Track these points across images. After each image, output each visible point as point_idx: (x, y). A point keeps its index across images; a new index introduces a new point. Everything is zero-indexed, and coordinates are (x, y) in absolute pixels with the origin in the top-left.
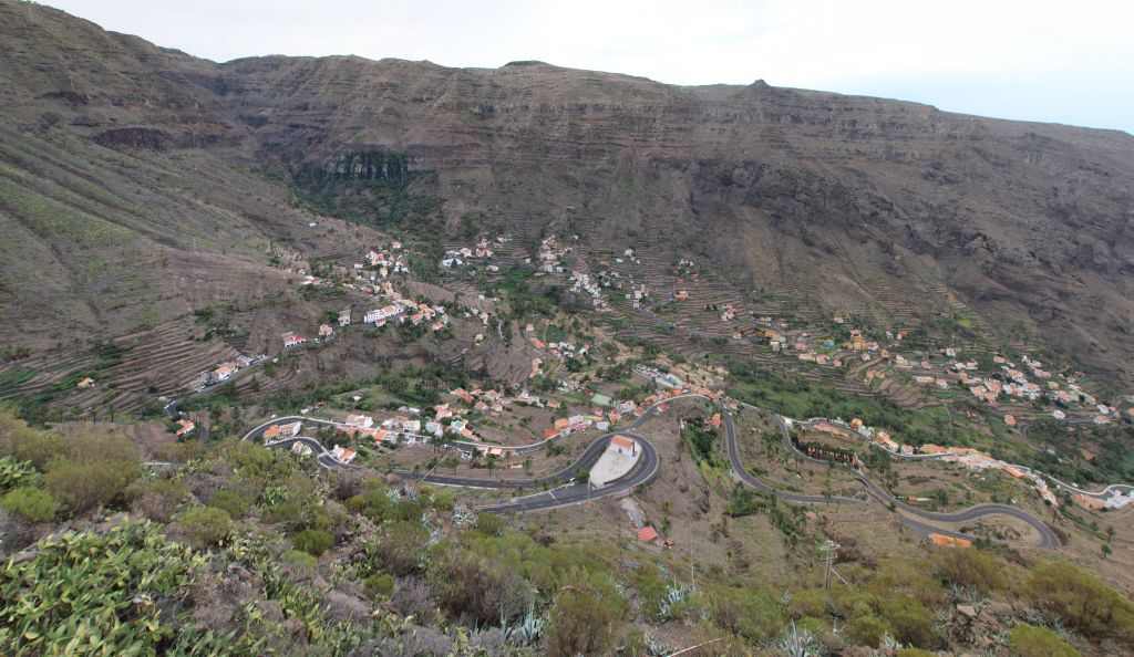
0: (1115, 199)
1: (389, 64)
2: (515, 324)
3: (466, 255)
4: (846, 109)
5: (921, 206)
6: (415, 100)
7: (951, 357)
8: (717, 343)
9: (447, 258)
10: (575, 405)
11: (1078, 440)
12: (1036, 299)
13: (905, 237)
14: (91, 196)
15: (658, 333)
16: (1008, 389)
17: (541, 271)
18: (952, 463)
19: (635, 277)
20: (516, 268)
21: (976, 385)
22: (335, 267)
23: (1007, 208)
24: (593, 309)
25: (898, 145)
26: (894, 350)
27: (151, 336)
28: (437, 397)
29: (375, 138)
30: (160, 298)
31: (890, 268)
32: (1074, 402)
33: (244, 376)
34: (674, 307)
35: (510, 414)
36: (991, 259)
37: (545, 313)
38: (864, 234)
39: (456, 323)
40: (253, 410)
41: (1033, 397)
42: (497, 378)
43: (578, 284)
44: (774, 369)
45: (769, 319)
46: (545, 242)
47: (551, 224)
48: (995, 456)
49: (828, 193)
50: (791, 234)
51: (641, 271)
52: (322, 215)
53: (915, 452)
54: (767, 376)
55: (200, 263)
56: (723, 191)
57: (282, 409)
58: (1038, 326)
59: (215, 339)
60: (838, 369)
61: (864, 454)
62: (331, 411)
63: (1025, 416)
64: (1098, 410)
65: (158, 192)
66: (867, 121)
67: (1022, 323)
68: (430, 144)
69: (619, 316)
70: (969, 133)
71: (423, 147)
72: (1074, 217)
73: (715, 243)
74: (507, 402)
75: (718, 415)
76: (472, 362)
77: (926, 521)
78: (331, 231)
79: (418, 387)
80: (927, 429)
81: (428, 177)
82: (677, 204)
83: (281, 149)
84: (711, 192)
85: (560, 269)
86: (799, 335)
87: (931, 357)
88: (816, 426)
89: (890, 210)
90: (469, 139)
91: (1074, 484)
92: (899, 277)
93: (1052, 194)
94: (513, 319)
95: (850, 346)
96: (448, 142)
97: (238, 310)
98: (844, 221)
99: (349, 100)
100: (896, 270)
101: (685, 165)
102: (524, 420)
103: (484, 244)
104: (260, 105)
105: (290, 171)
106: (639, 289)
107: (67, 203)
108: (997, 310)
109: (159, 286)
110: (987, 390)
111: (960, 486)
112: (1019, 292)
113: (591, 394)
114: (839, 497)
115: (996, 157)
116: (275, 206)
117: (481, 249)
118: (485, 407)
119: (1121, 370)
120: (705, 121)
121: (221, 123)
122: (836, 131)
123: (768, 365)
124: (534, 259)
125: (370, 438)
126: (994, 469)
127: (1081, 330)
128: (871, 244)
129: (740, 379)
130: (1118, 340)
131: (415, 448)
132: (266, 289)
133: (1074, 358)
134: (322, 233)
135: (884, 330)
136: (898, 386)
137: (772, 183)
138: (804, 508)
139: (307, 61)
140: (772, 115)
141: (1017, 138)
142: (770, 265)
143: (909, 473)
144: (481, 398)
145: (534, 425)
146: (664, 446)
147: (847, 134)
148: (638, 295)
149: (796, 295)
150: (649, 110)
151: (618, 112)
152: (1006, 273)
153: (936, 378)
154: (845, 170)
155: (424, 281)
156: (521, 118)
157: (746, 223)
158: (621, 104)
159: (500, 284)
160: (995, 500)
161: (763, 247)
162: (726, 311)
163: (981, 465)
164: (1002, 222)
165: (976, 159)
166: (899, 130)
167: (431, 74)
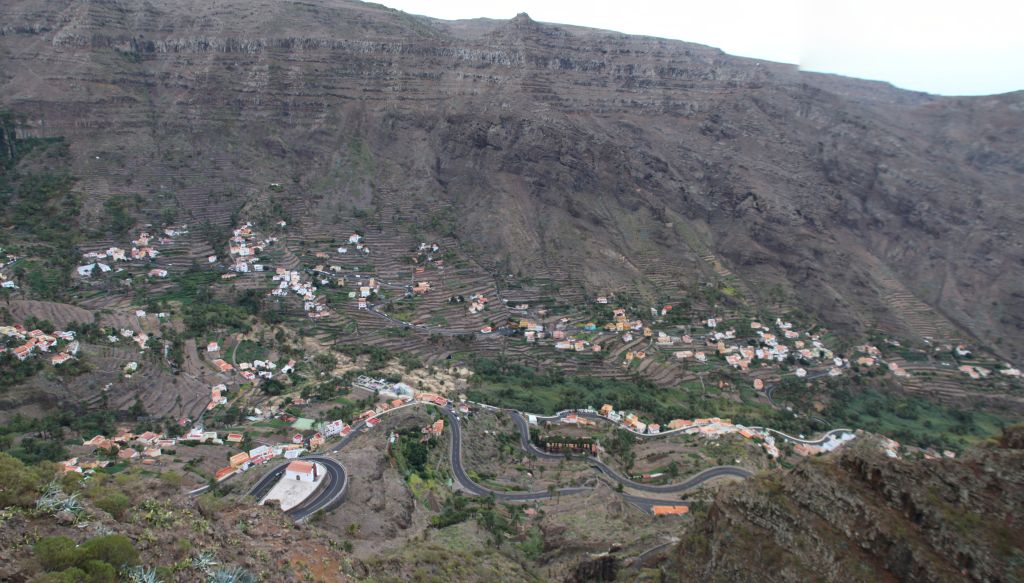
0: (869, 153)
2: (191, 344)
3: (116, 258)
4: (622, 52)
5: (696, 165)
6: (21, 31)
7: (712, 328)
8: (463, 340)
9: (84, 264)
10: (267, 435)
11: (814, 394)
12: (793, 259)
13: (679, 200)
15: (390, 336)
16: (760, 354)
17: (231, 272)
18: (694, 434)
19: (362, 270)
20: (195, 269)
21: (732, 354)
23: (779, 163)
24: (305, 314)
25: (677, 96)
26: (657, 328)
28: (60, 450)
31: (660, 238)
32: (815, 358)
34: (411, 304)
35: (172, 458)
36: (760, 220)
37: (237, 326)
38: (635, 200)
39: (92, 351)
41: (780, 359)
42: (159, 416)
43: (284, 285)
44: (526, 363)
45: (526, 306)
46: (237, 232)
47: (247, 208)
48: (735, 423)
49: (597, 153)
50: (555, 205)
51: (370, 262)
53: (661, 430)
54: (518, 371)
56: (477, 155)
58: (795, 287)
60: (596, 355)
61: (607, 441)
63: (771, 378)
64: (834, 363)
66: (644, 67)
67: (779, 285)
68: (51, 99)
69: (340, 320)
70: (749, 80)
71: (40, 103)
72: (834, 173)
73: (466, 220)
74: (171, 443)
75: (441, 422)
76: (120, 401)
80: (679, 405)
81: (52, 148)
82: (419, 174)
84: (462, 156)
85: (259, 267)
86: (558, 321)
87: (693, 330)
88: (562, 419)
89: (664, 171)
90: (116, 90)
91: (802, 436)
92: (669, 247)
93: (817, 150)
94: (189, 338)
95: (612, 328)
96: (81, 96)
98: (615, 186)
101: (430, 123)
102: (191, 463)
103: (144, 240)
106: (367, 285)
108: (760, 274)
110: (740, 358)
111: (695, 456)
112: (780, 254)
113: (293, 419)
115: (774, 108)
117: (140, 248)
118: (136, 454)
119: (857, 323)
120: (456, 66)
122: (611, 78)
123: (520, 360)
124: (221, 256)
126: (730, 434)
127: (829, 288)
128: (643, 211)
129: (485, 379)
130: (859, 294)
133: (821, 316)
135: (649, 306)
136: (657, 364)
137: (533, 144)
138: (525, 506)
140: (537, 59)
141: (794, 85)
142: (530, 242)
143: (650, 451)
144: (131, 443)
145: (206, 467)
147: (623, 82)
148: (365, 292)
149: (558, 276)
150: (383, 49)
151: (340, 51)
152: (773, 234)
153: (695, 351)
154: (619, 126)
155: (43, 298)
156: (196, 61)
157: (503, 194)
158: (342, 40)
159: (170, 294)
160: (720, 463)
161: (523, 222)
162: (475, 300)
163: (719, 432)
164: (773, 179)
165: (752, 110)
166: (679, 77)
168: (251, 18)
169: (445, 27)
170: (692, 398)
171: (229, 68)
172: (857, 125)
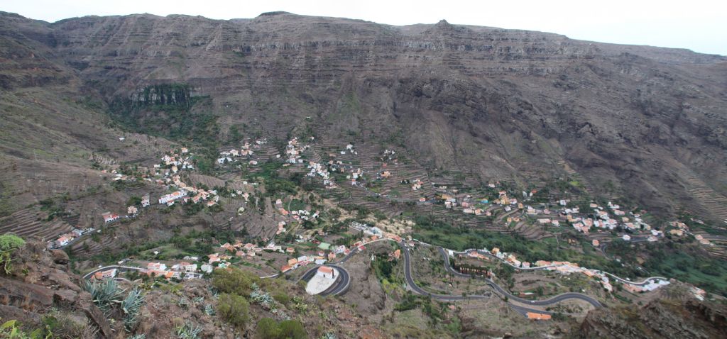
0: (675, 96)
1: (173, 18)
2: (268, 199)
3: (234, 154)
4: (503, 39)
5: (551, 106)
6: (193, 45)
7: (563, 206)
8: (409, 205)
9: (221, 158)
10: (306, 250)
11: (636, 252)
12: (620, 164)
13: (540, 127)
15: (369, 200)
16: (597, 224)
17: (287, 163)
18: (553, 271)
19: (353, 164)
20: (270, 161)
21: (577, 222)
22: (139, 167)
23: (606, 105)
24: (324, 187)
25: (538, 63)
26: (527, 204)
27: (10, 220)
28: (211, 249)
29: (164, 74)
30: (13, 194)
31: (528, 149)
32: (637, 229)
33: (78, 242)
34: (380, 183)
35: (260, 258)
36: (594, 140)
37: (290, 192)
38: (512, 126)
39: (224, 201)
40: (86, 263)
41: (611, 228)
42: (254, 235)
43: (313, 171)
44: (446, 220)
45: (446, 187)
46: (290, 142)
47: (295, 130)
48: (580, 266)
49: (488, 99)
50: (462, 129)
51: (358, 159)
52: (130, 132)
53: (531, 266)
54: (441, 224)
55: (39, 168)
56: (416, 100)
57: (105, 262)
58: (621, 182)
59: (56, 220)
60: (488, 218)
61: (497, 269)
62: (139, 262)
63: (605, 240)
64: (651, 233)
65: (7, 119)
66: (517, 48)
67: (610, 181)
68: (204, 77)
69: (342, 191)
70: (585, 54)
71: (200, 79)
72: (649, 109)
73: (410, 137)
74: (260, 250)
75: (399, 251)
76: (237, 226)
78: (136, 143)
79: (197, 244)
80: (543, 251)
81: (205, 101)
82: (384, 112)
83: (100, 85)
84: (408, 101)
85: (301, 161)
86: (465, 197)
87: (550, 206)
88: (469, 254)
89: (530, 109)
90: (233, 71)
91: (628, 279)
92: (534, 155)
93: (636, 94)
94: (267, 196)
95: (498, 202)
96: (217, 75)
97: (70, 200)
98: (499, 118)
99: (145, 47)
100: (532, 150)
101: (390, 83)
102: (269, 261)
103: (247, 146)
104: (82, 54)
105: (107, 102)
106: (357, 172)
108: (596, 173)
109: (12, 186)
110: (583, 225)
111: (554, 285)
112: (611, 161)
113: (318, 243)
115: (602, 70)
116: (94, 127)
117: (245, 150)
118: (244, 254)
119: (669, 206)
120: (405, 51)
121: (53, 68)
122: (496, 55)
123: (442, 218)
124: (283, 155)
125: (163, 277)
127: (647, 184)
128: (517, 133)
129: (422, 228)
130: (669, 187)
131: (193, 281)
132: (89, 184)
133: (641, 202)
134: (129, 145)
135: (521, 190)
136: (527, 226)
137: (449, 94)
138: (448, 304)
139: (113, 19)
140: (451, 45)
141: (616, 56)
142: (447, 151)
143: (524, 279)
144: (242, 248)
145: (277, 264)
146: (356, 271)
147: (503, 57)
148: (355, 176)
149: (464, 170)
150: (364, 43)
151: (341, 46)
152: (603, 148)
153: (552, 219)
154: (502, 84)
155: (204, 173)
156: (270, 55)
157: (432, 123)
158: (342, 41)
159: (258, 173)
160: (571, 290)
161: (444, 139)
162: (416, 183)
163: (570, 271)
164: (602, 114)
165: (588, 72)
166: (539, 53)
167: (203, 25)
168: (296, 32)
169: (397, 30)
170: (550, 248)
171: (285, 58)
172: (665, 77)
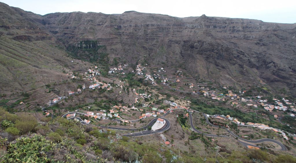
1: (90, 14)
2: (130, 89)
3: (115, 70)
4: (231, 23)
5: (253, 53)
6: (98, 25)
7: (259, 99)
8: (188, 94)
9: (110, 71)
10: (147, 110)
12: (289, 81)
13: (248, 63)
14: (15, 55)
15: (171, 91)
16: (276, 108)
17: (137, 74)
18: (256, 127)
19: (164, 76)
20: (130, 73)
21: (266, 106)
22: (80, 73)
23: (283, 53)
24: (152, 85)
25: (248, 34)
26: (241, 97)
27: (36, 91)
28: (110, 107)
29: (88, 36)
30: (36, 82)
31: (242, 73)
33: (60, 102)
34: (176, 84)
35: (130, 112)
36: (275, 69)
37: (138, 86)
38: (234, 62)
39: (114, 88)
40: (63, 110)
41: (284, 110)
42: (126, 103)
43: (147, 78)
44: (204, 101)
45: (204, 87)
46: (138, 66)
47: (139, 61)
48: (270, 126)
49: (224, 50)
50: (212, 63)
51: (166, 74)
52: (75, 59)
53: (245, 124)
54: (202, 103)
55: (45, 72)
56: (191, 50)
57: (70, 110)
58: (290, 89)
59: (52, 92)
60: (224, 102)
61: (230, 124)
62: (83, 111)
63: (281, 115)
65: (32, 53)
66: (238, 27)
67: (284, 88)
68: (103, 38)
69: (159, 87)
70: (273, 29)
71: (102, 39)
73: (189, 65)
74: (129, 109)
75: (188, 114)
76: (119, 99)
77: (246, 142)
78: (78, 63)
79: (105, 105)
80: (250, 118)
81: (103, 48)
82: (177, 54)
83: (62, 40)
84: (187, 50)
85: (142, 73)
86: (213, 92)
87: (253, 98)
88: (216, 117)
89: (243, 55)
90: (114, 36)
91: (294, 134)
92: (245, 75)
94: (129, 87)
95: (228, 95)
96: (108, 37)
97: (56, 85)
98: (228, 58)
99: (79, 25)
100: (244, 73)
101: (179, 42)
102: (133, 114)
104: (55, 28)
105: (66, 47)
106: (165, 79)
107: (9, 56)
109: (36, 79)
110: (269, 108)
111: (258, 134)
112: (284, 79)
113: (152, 107)
114: (222, 135)
115: (282, 37)
116: (62, 56)
117: (120, 68)
118: (123, 110)
120: (186, 28)
121: (46, 33)
123: (203, 100)
124: (135, 71)
125: (93, 118)
126: (269, 129)
128: (237, 65)
129: (194, 104)
131: (105, 120)
132: (63, 79)
134: (75, 64)
135: (239, 90)
136: (242, 106)
137: (206, 47)
138: (211, 138)
139: (66, 14)
140: (207, 26)
141: (291, 30)
142: (205, 72)
143: (243, 130)
144: (122, 108)
145: (136, 115)
146: (172, 121)
147: (231, 31)
148: (165, 81)
149: (212, 81)
150: (168, 25)
152: (280, 74)
153: (253, 104)
154: (230, 43)
155: (104, 77)
156: (129, 29)
157: (198, 60)
158: (159, 24)
159: (125, 78)
160: (268, 137)
161: (203, 67)
162: (191, 85)
163: (265, 128)
164: (281, 58)
165: (274, 37)
166: (249, 29)
167: (102, 16)
168: (140, 20)
169: (182, 19)
170: (253, 117)
171: (136, 31)
